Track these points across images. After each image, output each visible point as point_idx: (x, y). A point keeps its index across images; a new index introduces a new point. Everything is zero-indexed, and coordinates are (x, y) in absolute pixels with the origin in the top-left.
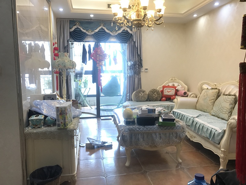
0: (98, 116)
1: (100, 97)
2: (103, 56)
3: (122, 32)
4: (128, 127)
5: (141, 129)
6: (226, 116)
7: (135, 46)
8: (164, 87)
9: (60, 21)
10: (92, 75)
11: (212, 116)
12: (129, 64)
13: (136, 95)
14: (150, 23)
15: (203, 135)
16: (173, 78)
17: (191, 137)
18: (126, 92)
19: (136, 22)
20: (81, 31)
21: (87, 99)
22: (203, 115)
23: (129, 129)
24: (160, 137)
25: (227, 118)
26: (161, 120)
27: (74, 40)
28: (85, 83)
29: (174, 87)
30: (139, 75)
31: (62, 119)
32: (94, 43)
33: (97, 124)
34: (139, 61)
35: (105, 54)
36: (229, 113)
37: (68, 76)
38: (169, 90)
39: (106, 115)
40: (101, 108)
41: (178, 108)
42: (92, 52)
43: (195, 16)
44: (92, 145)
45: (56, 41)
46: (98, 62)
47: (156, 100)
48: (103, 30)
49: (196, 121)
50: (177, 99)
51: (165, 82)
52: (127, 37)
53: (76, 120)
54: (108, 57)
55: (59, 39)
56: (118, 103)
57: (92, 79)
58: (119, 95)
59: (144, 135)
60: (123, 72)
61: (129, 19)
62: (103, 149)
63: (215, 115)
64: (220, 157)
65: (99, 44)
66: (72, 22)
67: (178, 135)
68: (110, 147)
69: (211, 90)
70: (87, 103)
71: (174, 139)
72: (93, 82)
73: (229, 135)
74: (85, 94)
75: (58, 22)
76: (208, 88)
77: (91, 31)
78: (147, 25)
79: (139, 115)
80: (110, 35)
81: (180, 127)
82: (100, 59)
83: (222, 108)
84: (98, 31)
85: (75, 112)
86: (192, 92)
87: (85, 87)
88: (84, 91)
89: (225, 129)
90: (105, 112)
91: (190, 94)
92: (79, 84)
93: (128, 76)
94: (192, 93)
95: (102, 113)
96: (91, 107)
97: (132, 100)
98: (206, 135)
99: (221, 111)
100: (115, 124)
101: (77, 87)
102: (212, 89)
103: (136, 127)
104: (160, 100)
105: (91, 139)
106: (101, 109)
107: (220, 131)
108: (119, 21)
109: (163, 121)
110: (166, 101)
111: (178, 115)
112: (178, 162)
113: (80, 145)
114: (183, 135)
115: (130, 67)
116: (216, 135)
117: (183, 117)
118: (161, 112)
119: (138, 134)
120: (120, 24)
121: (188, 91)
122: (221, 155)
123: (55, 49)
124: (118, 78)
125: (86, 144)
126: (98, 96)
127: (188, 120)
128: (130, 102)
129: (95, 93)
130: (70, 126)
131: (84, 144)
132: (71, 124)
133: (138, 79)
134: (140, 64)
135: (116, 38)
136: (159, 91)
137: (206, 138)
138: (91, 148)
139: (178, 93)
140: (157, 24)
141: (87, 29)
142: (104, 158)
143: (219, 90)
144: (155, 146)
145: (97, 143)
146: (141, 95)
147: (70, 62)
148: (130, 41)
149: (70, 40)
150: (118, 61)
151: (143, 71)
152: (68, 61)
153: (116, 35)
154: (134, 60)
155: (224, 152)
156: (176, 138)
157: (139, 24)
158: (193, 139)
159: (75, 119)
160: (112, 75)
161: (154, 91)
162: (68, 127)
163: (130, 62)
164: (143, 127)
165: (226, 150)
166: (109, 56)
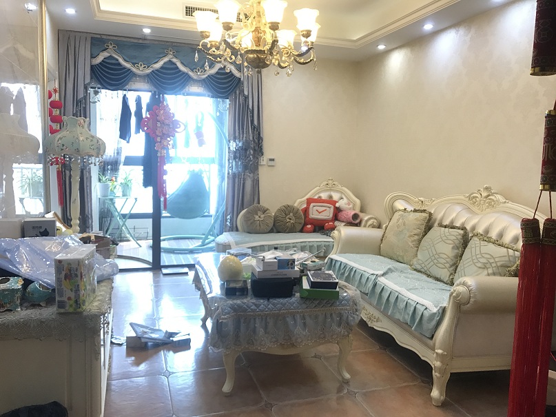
0: (156, 266)
1: (162, 219)
2: (171, 126)
3: (217, 73)
4: (230, 302)
5: (262, 306)
6: (444, 274)
7: (248, 106)
8: (309, 201)
9: (66, 37)
10: (142, 168)
11: (415, 272)
12: (233, 146)
13: (247, 218)
14: (283, 58)
15: (397, 316)
16: (330, 182)
17: (370, 319)
18: (223, 208)
19: (252, 56)
20: (119, 64)
21: (130, 223)
22: (397, 269)
23: (232, 307)
24: (305, 324)
25: (447, 278)
26: (306, 285)
27: (101, 84)
28: (126, 187)
29: (331, 201)
30: (254, 173)
31: (71, 290)
32: (150, 94)
33: (153, 287)
34: (256, 141)
35: (175, 120)
36: (451, 266)
37: (84, 171)
38: (321, 209)
39: (175, 264)
40: (164, 245)
41: (341, 253)
42: (144, 116)
43: (381, 47)
44: (143, 340)
45: (57, 86)
46: (159, 139)
47: (291, 230)
48: (172, 66)
49: (381, 285)
50: (340, 232)
51: (313, 191)
52: (229, 86)
53: (105, 288)
54: (182, 127)
55: (63, 81)
56: (204, 235)
57: (141, 177)
58: (206, 214)
59: (268, 320)
60: (217, 161)
61: (237, 48)
62: (169, 350)
63: (423, 270)
64: (433, 366)
65: (163, 97)
66: (98, 41)
67: (345, 318)
68: (184, 345)
69: (412, 214)
70: (129, 233)
71: (335, 327)
72: (146, 184)
73: (452, 320)
74: (125, 211)
75: (60, 39)
76: (405, 209)
77: (144, 67)
78: (276, 64)
79: (257, 275)
80: (189, 77)
81: (348, 300)
82: (164, 132)
83: (437, 256)
84: (162, 68)
85: (102, 266)
86: (369, 214)
87: (123, 196)
88: (122, 206)
89: (445, 305)
90: (172, 255)
91: (366, 218)
92: (110, 188)
93: (228, 174)
94: (369, 216)
95: (166, 259)
96: (138, 242)
97: (237, 230)
98: (404, 318)
99: (435, 261)
100: (199, 290)
101: (105, 196)
102: (415, 211)
103: (249, 301)
104: (301, 231)
105: (139, 325)
106: (164, 249)
107: (435, 310)
108: (214, 49)
109: (311, 287)
110: (314, 232)
111: (342, 267)
112: (343, 378)
113: (113, 340)
114: (354, 318)
115: (235, 152)
116: (425, 319)
117: (353, 273)
118: (306, 265)
119: (255, 319)
120: (215, 56)
121: (362, 210)
122: (436, 364)
123: (54, 105)
124: (205, 176)
125: (127, 337)
126: (156, 217)
127: (364, 280)
128: (234, 233)
129: (149, 209)
130: (91, 306)
131: (122, 338)
132: (92, 299)
133: (253, 181)
134: (257, 148)
135: (202, 84)
136: (298, 210)
137: (404, 325)
138: (141, 348)
139: (341, 215)
140: (300, 63)
141: (134, 61)
142: (171, 373)
143: (430, 214)
144: (293, 345)
145: (154, 336)
146: (259, 219)
147: (92, 140)
148: (236, 93)
149: (91, 85)
150: (205, 138)
151: (264, 163)
152: (87, 138)
153: (204, 80)
154: (244, 139)
155: (441, 357)
156: (339, 325)
157: (259, 61)
158: (375, 323)
159: (102, 284)
160: (191, 170)
161: (287, 210)
162: (84, 307)
163: (235, 141)
164: (266, 302)
165: (445, 353)
166: (186, 126)
